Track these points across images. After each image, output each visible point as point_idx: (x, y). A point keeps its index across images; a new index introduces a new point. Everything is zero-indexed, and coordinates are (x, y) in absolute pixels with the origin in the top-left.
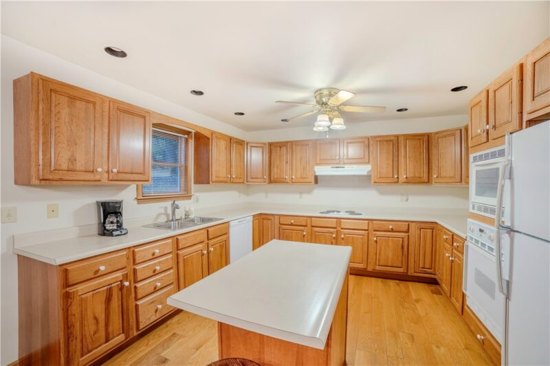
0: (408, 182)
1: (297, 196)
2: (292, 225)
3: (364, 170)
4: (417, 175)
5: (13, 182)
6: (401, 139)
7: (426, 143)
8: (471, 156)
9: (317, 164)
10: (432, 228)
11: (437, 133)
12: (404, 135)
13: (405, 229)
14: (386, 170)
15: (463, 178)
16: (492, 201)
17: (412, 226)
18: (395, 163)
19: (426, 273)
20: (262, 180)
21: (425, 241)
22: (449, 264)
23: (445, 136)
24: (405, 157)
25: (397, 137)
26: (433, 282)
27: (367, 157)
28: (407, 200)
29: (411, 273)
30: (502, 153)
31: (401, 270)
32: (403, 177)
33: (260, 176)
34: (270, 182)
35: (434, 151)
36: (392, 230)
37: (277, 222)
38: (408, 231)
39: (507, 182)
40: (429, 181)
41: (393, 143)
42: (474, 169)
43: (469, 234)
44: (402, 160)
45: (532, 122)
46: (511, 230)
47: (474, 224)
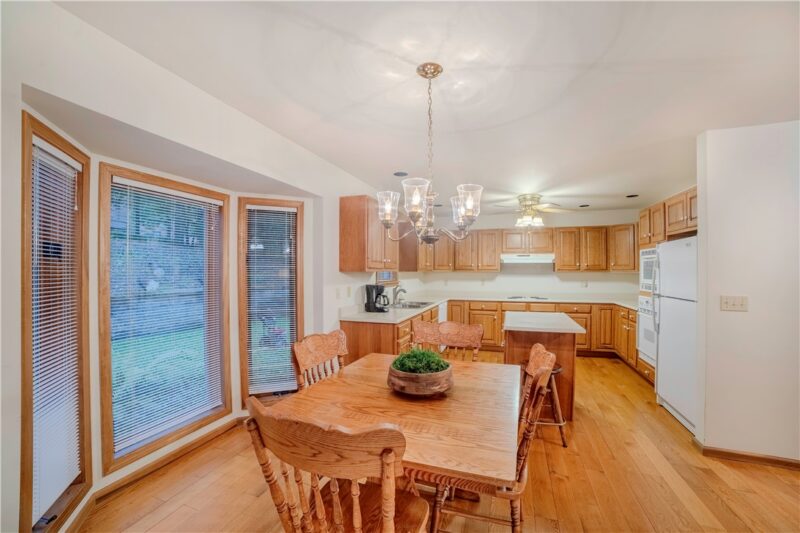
0: (589, 269)
1: (479, 283)
2: (482, 310)
3: (548, 258)
4: (597, 263)
5: (338, 269)
6: (583, 231)
7: (604, 235)
8: (641, 251)
9: (503, 252)
10: (611, 308)
11: (614, 226)
12: (585, 228)
13: (588, 310)
14: (569, 259)
15: (635, 267)
16: (650, 282)
17: (594, 308)
18: (577, 252)
19: (606, 348)
20: (447, 268)
21: (605, 319)
22: (625, 334)
23: (620, 230)
24: (586, 247)
25: (579, 228)
26: (612, 356)
27: (551, 247)
28: (586, 286)
29: (594, 349)
30: (654, 252)
31: (586, 347)
32: (584, 265)
33: (445, 263)
34: (455, 269)
35: (611, 242)
36: (577, 312)
37: (467, 307)
38: (590, 312)
39: (657, 270)
40: (607, 269)
41: (575, 234)
42: (643, 259)
43: (640, 306)
44: (583, 249)
45: (672, 237)
46: (659, 296)
47: (642, 299)
